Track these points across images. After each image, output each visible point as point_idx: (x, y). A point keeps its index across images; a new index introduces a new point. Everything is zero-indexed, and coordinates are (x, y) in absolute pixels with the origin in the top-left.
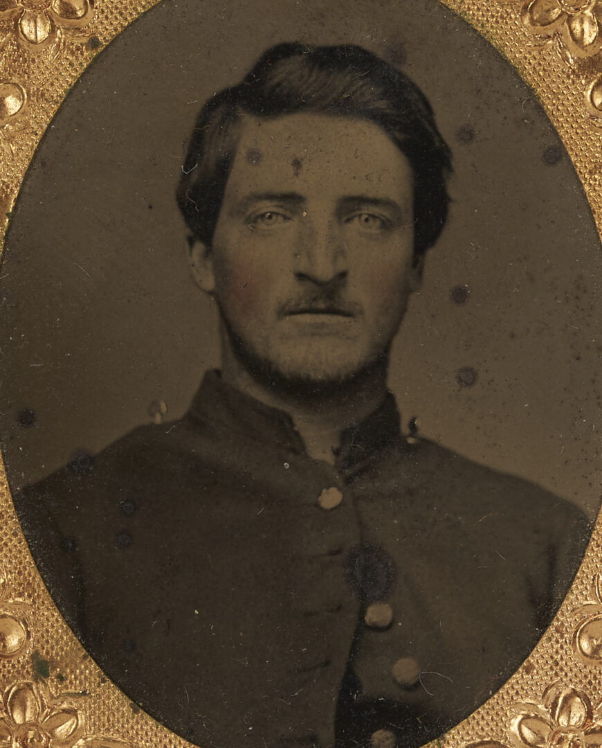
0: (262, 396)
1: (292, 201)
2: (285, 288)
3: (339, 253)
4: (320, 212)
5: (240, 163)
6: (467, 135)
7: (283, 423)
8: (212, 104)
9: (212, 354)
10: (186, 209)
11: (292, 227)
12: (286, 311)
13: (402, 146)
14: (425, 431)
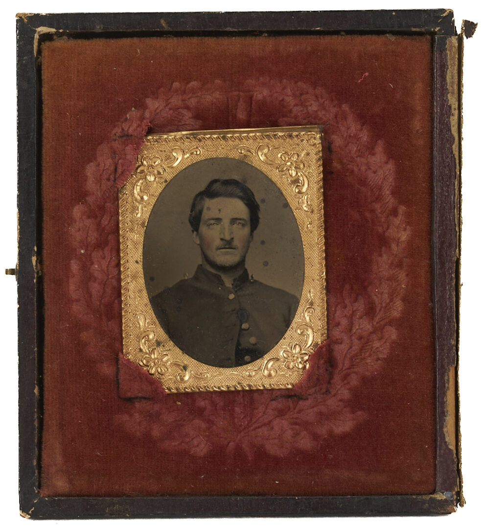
0: (213, 271)
1: (219, 220)
2: (218, 242)
3: (231, 233)
4: (226, 222)
5: (205, 211)
6: (263, 201)
7: (219, 278)
8: (197, 196)
9: (200, 261)
10: (191, 223)
11: (219, 226)
12: (218, 248)
13: (247, 205)
14: (255, 278)
